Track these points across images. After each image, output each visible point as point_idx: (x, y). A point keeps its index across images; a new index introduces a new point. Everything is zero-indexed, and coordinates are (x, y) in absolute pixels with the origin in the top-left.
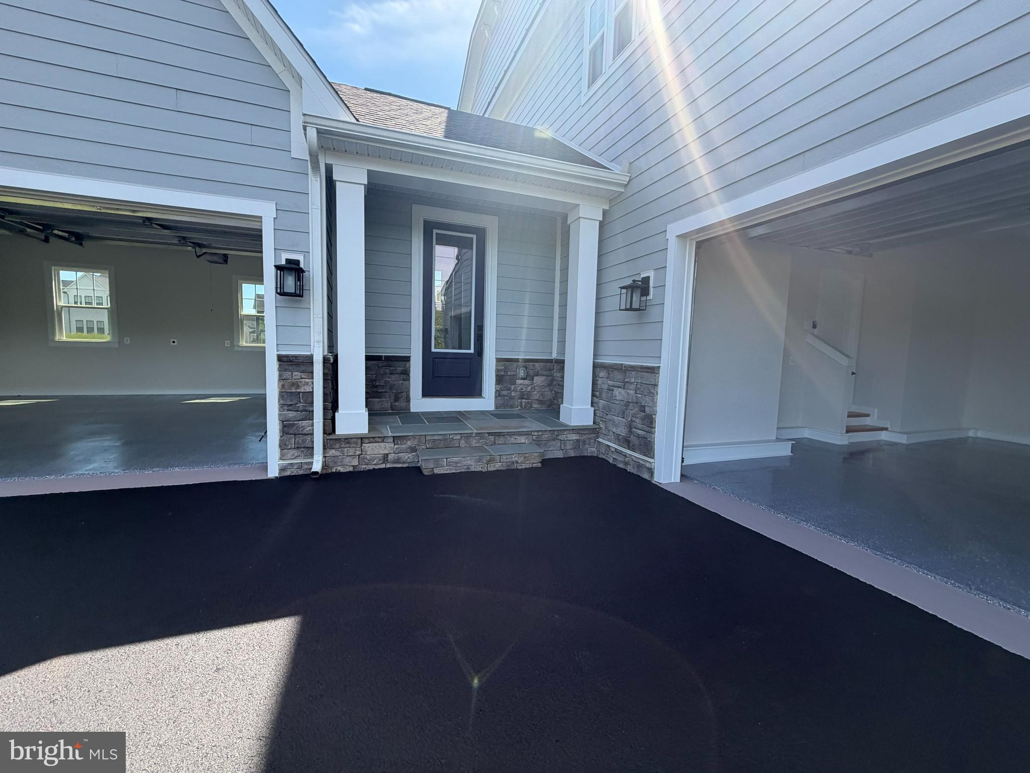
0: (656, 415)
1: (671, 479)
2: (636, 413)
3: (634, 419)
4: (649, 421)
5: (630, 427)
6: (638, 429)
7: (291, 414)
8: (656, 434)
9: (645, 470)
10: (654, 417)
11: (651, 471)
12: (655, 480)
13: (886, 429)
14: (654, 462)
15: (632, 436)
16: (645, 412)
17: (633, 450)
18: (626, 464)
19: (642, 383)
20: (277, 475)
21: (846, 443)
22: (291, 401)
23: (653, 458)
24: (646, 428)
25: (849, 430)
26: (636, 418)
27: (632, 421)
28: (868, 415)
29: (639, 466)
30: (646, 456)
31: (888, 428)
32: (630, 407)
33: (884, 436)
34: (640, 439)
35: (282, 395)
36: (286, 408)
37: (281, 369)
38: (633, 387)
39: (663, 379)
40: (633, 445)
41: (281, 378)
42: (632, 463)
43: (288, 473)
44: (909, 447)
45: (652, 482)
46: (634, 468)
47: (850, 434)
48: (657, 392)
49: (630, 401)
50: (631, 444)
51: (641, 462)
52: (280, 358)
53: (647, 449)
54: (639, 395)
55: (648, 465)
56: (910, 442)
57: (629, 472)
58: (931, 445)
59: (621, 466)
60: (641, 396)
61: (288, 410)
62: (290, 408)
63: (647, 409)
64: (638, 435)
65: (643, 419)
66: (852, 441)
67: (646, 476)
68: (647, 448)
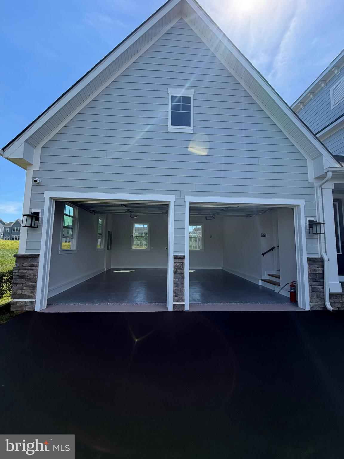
7: (314, 283)
20: (309, 310)
22: (314, 277)
35: (310, 275)
36: (312, 280)
37: (309, 264)
41: (309, 268)
43: (315, 309)
52: (309, 260)
61: (313, 281)
62: (313, 280)
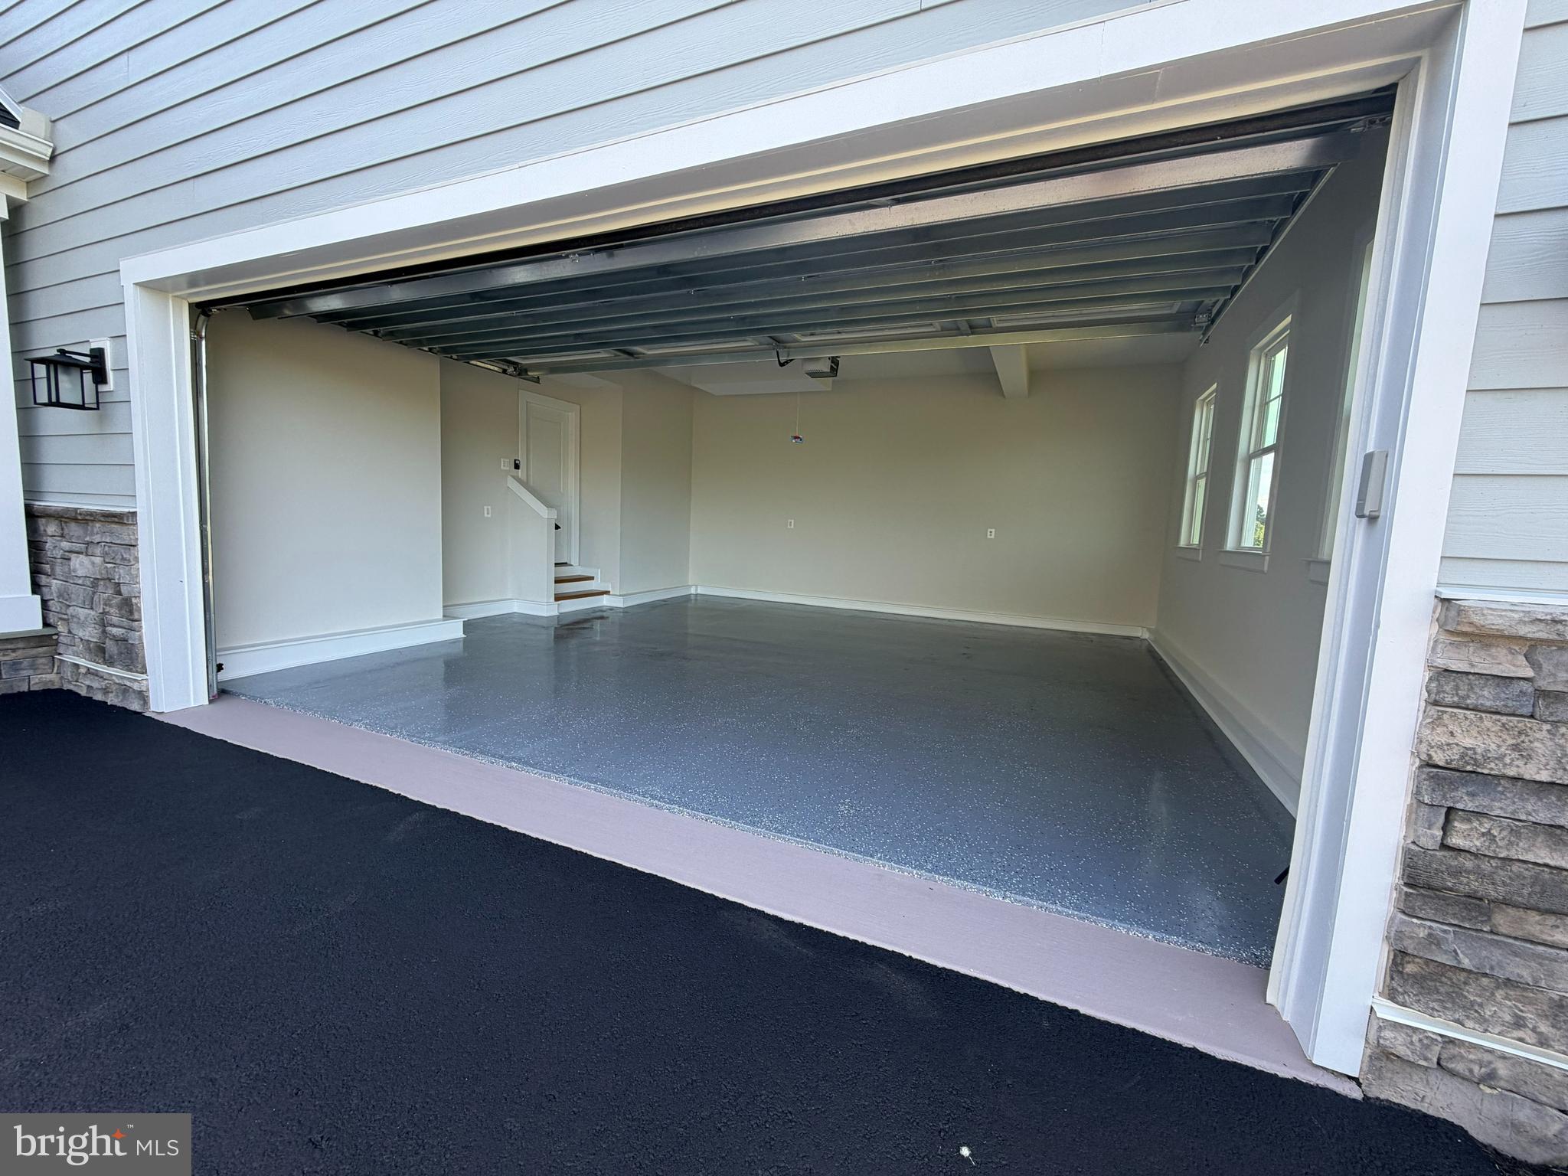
0: (139, 597)
1: (188, 701)
2: (111, 598)
3: (108, 609)
4: (129, 608)
5: (103, 623)
6: (115, 626)
8: (143, 631)
9: (133, 696)
10: (134, 600)
11: (143, 696)
12: (152, 709)
13: (607, 593)
14: (147, 680)
15: (107, 641)
16: (121, 595)
17: (111, 664)
18: (106, 691)
19: (111, 543)
21: (556, 613)
23: (145, 672)
24: (125, 622)
25: (559, 598)
26: (110, 606)
27: (104, 613)
28: (592, 578)
29: (125, 690)
30: (130, 670)
31: (609, 592)
32: (101, 588)
33: (605, 601)
34: (120, 642)
38: (98, 551)
39: (145, 533)
40: (111, 657)
42: (114, 688)
44: (626, 611)
45: (145, 714)
46: (117, 696)
47: (559, 602)
48: (137, 559)
49: (98, 577)
50: (107, 656)
51: (128, 684)
53: (131, 659)
54: (109, 565)
55: (136, 686)
56: (625, 606)
57: (111, 705)
58: (653, 606)
59: (99, 697)
60: (112, 565)
63: (124, 589)
64: (114, 636)
65: (120, 607)
66: (563, 611)
67: (135, 706)
68: (130, 656)
